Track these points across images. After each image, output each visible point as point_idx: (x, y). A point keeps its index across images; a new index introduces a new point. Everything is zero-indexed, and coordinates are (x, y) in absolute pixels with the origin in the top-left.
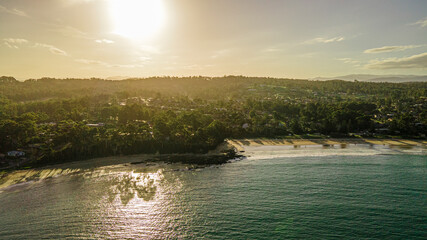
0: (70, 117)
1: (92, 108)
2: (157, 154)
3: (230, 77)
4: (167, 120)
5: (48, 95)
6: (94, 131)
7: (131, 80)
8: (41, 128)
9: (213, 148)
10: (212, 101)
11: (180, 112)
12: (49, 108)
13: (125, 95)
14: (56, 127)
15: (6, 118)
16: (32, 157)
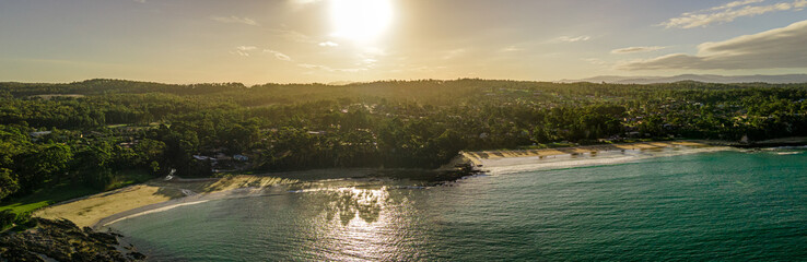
0: (291, 124)
1: (313, 115)
2: (382, 168)
3: (465, 79)
4: (392, 129)
5: (272, 100)
6: (315, 139)
7: (354, 85)
8: (264, 134)
9: (447, 161)
10: (444, 107)
11: (407, 120)
12: (271, 114)
13: (345, 102)
14: (277, 133)
15: (235, 122)
16: (255, 163)
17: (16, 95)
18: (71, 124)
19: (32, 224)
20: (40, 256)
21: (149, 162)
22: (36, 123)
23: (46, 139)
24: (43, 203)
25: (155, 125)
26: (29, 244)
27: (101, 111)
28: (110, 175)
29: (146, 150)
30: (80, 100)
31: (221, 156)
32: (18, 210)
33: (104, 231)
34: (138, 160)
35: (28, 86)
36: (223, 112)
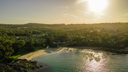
0: (77, 34)
1: (83, 32)
4: (105, 37)
5: (72, 28)
6: (83, 39)
7: (94, 24)
8: (70, 37)
9: (123, 48)
11: (110, 35)
12: (72, 32)
13: (92, 29)
14: (73, 37)
15: (62, 34)
16: (67, 44)
17: (12, 27)
18: (24, 35)
19: (18, 60)
20: (20, 68)
21: (43, 44)
22: (17, 35)
23: (19, 39)
24: (20, 55)
25: (44, 35)
26: (18, 65)
27: (31, 31)
28: (34, 48)
29: (42, 41)
30: (26, 29)
31: (59, 42)
32: (14, 57)
33: (34, 61)
34: (40, 44)
35: (15, 25)
36: (60, 31)
